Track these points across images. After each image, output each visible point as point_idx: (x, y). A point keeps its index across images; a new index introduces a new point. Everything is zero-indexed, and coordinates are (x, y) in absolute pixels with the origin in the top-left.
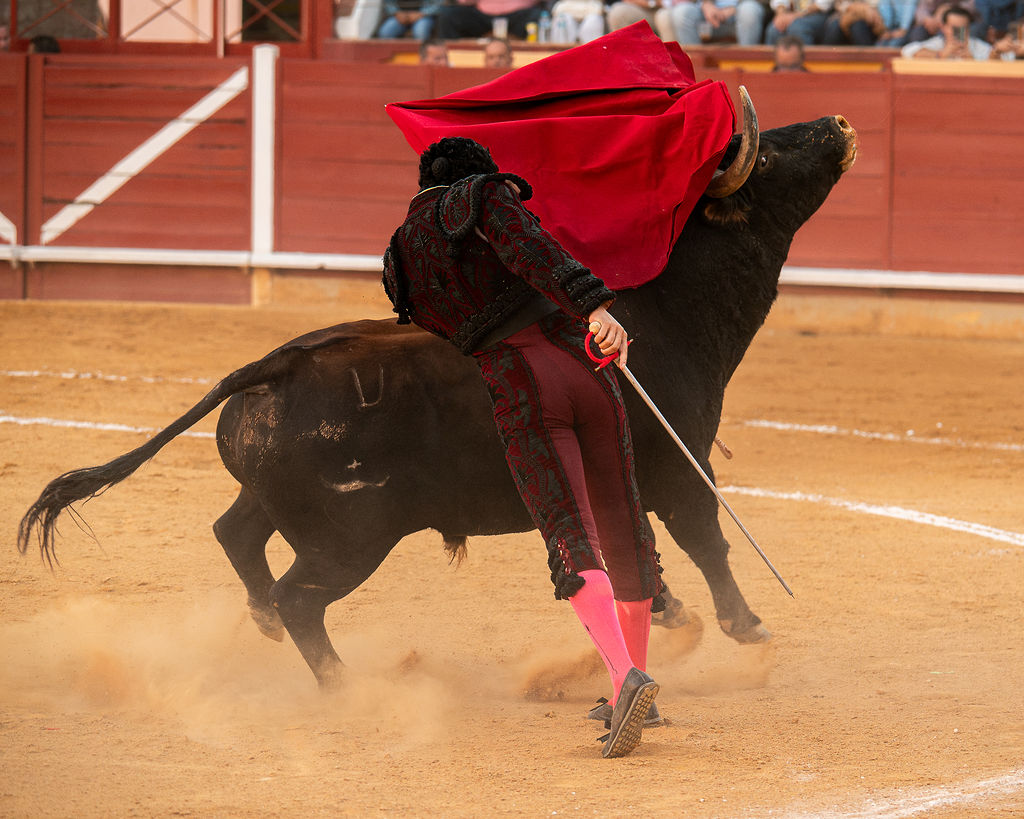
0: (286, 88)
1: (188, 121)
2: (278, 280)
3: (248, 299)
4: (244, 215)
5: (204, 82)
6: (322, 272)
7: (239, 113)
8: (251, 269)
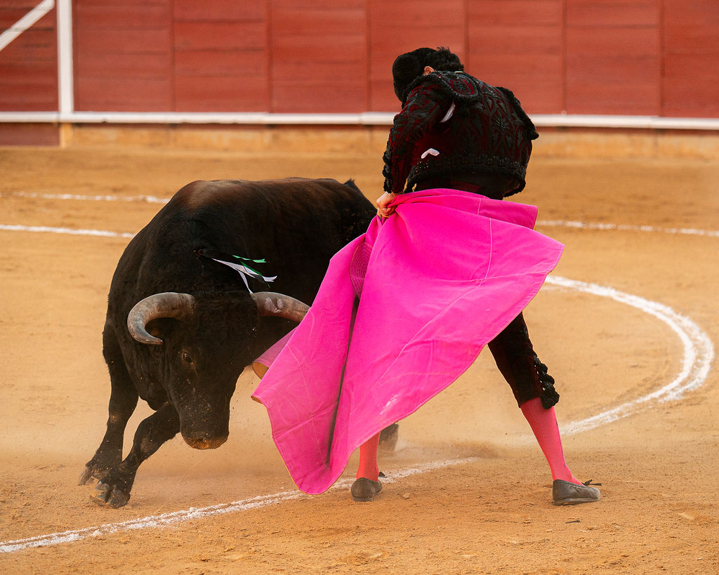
0: (79, 7)
1: (17, 30)
2: (77, 130)
3: (58, 142)
4: (54, 89)
5: (25, 5)
6: (104, 124)
7: (49, 24)
8: (59, 124)
